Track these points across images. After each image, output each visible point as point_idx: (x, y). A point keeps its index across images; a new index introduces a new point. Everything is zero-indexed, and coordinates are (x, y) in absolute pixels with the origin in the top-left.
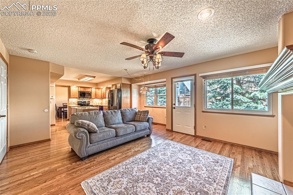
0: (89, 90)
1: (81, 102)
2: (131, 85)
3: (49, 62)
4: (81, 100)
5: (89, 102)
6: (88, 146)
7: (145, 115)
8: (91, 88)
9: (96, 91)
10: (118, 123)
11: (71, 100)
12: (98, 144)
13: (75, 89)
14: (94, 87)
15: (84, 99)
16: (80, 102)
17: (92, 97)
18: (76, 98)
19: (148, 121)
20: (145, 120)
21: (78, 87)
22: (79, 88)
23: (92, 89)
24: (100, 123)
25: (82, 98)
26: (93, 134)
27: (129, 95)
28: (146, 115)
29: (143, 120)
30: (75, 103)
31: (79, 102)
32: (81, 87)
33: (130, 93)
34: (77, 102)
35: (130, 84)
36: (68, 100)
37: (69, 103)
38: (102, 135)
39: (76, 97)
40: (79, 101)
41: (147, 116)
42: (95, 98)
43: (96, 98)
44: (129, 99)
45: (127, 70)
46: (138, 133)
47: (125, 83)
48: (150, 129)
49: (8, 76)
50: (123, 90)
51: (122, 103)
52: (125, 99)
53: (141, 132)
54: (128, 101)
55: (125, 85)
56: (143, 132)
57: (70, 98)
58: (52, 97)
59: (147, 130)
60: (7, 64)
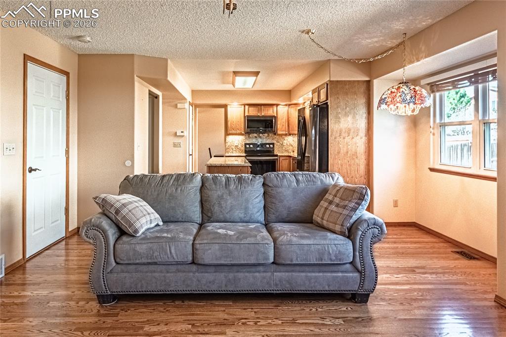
0: (270, 112)
1: (251, 146)
2: (368, 85)
3: (133, 55)
4: (254, 141)
5: (273, 144)
6: (111, 268)
7: (344, 207)
8: (277, 105)
9: (288, 113)
10: (241, 218)
11: (230, 139)
12: (137, 271)
13: (237, 112)
14: (282, 101)
15: (260, 137)
16: (249, 144)
17: (279, 132)
18: (241, 134)
19: (350, 233)
20: (338, 228)
21: (244, 105)
22: (247, 107)
23: (278, 107)
24: (182, 211)
25: (255, 135)
26: (125, 239)
27: (362, 123)
28: (352, 205)
29: (331, 226)
30: (240, 146)
31: (248, 146)
32: (250, 105)
33: (365, 115)
34: (244, 143)
35: (367, 79)
36: (225, 140)
37: (227, 146)
38: (144, 246)
39: (238, 132)
40: (248, 142)
41: (354, 209)
42: (286, 135)
43: (290, 135)
44: (361, 138)
45: (310, 33)
46: (293, 271)
47: (345, 81)
48: (360, 272)
49: (68, 96)
50: (335, 107)
51: (332, 152)
52: (344, 138)
53: (309, 274)
54: (358, 145)
55: (346, 85)
56: (317, 274)
57: (227, 134)
58: (182, 134)
59: (342, 272)
60: (67, 74)
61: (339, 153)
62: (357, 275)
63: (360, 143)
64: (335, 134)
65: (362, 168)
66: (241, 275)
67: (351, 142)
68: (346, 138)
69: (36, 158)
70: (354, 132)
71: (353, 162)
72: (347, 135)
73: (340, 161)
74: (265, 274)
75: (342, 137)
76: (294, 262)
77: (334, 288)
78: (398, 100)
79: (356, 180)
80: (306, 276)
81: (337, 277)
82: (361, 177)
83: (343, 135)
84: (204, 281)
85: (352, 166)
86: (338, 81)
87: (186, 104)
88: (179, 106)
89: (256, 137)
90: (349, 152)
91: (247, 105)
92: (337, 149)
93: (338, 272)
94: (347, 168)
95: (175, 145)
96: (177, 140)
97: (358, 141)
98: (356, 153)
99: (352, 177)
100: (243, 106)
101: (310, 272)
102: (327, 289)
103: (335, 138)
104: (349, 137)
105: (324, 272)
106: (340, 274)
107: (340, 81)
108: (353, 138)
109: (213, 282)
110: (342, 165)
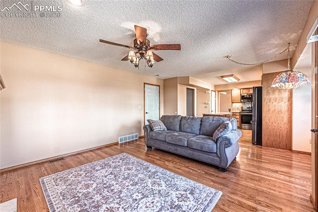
3: (177, 77)
11: (234, 105)
13: (236, 93)
18: (239, 102)
26: (151, 131)
27: (286, 95)
30: (239, 108)
32: (244, 89)
34: (241, 107)
36: (232, 105)
37: (233, 108)
39: (237, 101)
44: (285, 103)
45: (229, 57)
46: (194, 151)
47: (273, 73)
48: (219, 158)
49: (159, 92)
50: (267, 87)
51: (264, 110)
52: (272, 103)
53: (200, 154)
54: (282, 106)
55: (274, 75)
56: (202, 154)
57: (233, 103)
58: (208, 103)
59: (212, 156)
60: (159, 86)
61: (269, 110)
62: (218, 159)
63: (284, 105)
64: (266, 101)
65: (286, 119)
66: (178, 148)
67: (277, 105)
68: (274, 103)
69: (148, 110)
70: (279, 99)
71: (278, 115)
72: (275, 101)
73: (270, 115)
74: (185, 150)
75: (271, 102)
76: (193, 148)
77: (209, 161)
78: (278, 81)
79: (281, 126)
80: (199, 154)
81: (210, 157)
82: (285, 124)
83: (272, 101)
84: (168, 148)
85: (278, 118)
86: (268, 74)
87: (209, 91)
88: (207, 92)
89: (248, 104)
90: (276, 110)
91: (242, 89)
92: (268, 108)
93: (210, 155)
94: (274, 119)
95: (206, 107)
96: (206, 105)
97: (282, 104)
98: (281, 111)
99: (278, 124)
100: (240, 90)
101: (200, 153)
102: (206, 161)
103: (266, 103)
104: (276, 102)
105: (205, 154)
106: (211, 157)
107: (270, 73)
108: (279, 103)
109: (171, 149)
110: (271, 117)
